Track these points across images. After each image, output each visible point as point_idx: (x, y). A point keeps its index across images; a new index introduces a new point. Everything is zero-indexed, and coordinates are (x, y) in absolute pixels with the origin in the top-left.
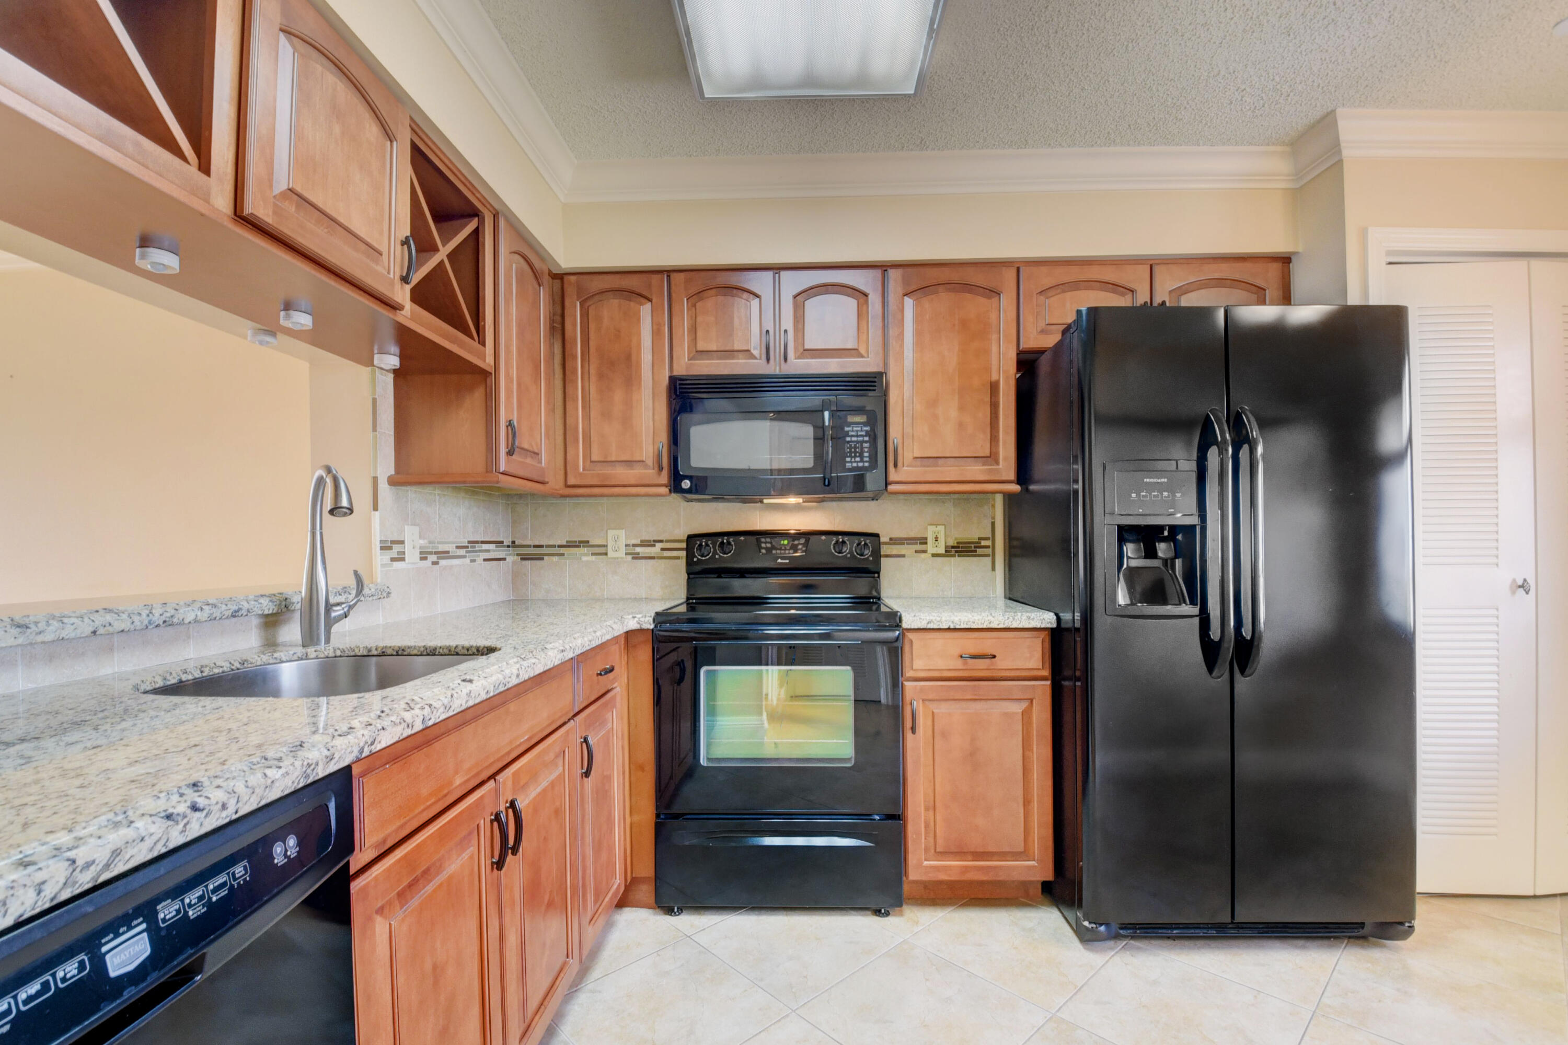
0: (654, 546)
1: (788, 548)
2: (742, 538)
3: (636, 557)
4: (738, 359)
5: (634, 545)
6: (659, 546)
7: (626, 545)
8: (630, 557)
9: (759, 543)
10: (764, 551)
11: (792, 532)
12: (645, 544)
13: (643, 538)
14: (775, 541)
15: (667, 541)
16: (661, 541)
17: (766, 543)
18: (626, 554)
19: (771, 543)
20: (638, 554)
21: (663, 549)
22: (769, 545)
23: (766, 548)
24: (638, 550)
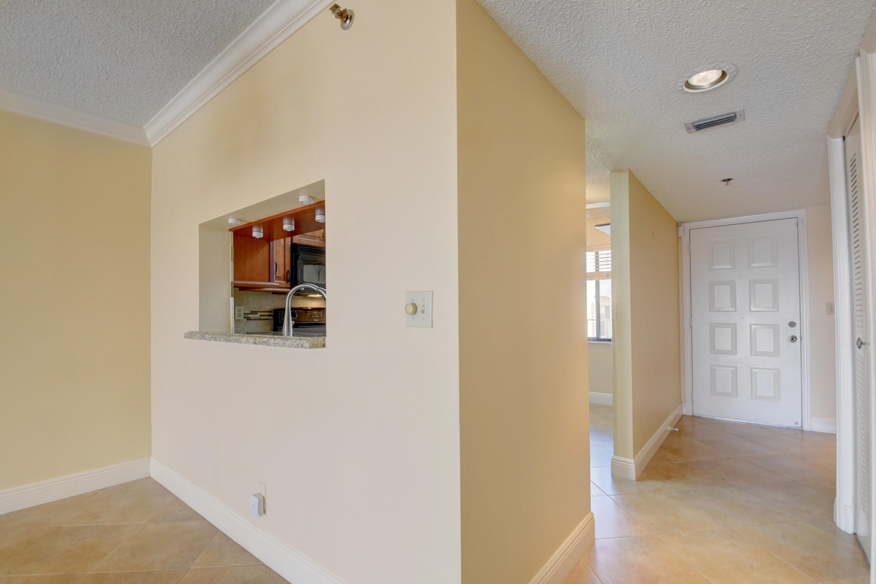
0: (257, 314)
1: (317, 315)
2: (300, 311)
3: (249, 319)
4: (316, 240)
5: (248, 314)
6: (259, 314)
7: (244, 314)
8: (245, 319)
9: (306, 312)
10: (308, 316)
11: (310, 308)
12: (253, 313)
13: (252, 310)
14: (312, 312)
15: (263, 312)
16: (260, 312)
17: (309, 313)
18: (244, 318)
19: (310, 313)
20: (250, 318)
21: (261, 316)
22: (310, 314)
23: (309, 315)
24: (249, 316)
